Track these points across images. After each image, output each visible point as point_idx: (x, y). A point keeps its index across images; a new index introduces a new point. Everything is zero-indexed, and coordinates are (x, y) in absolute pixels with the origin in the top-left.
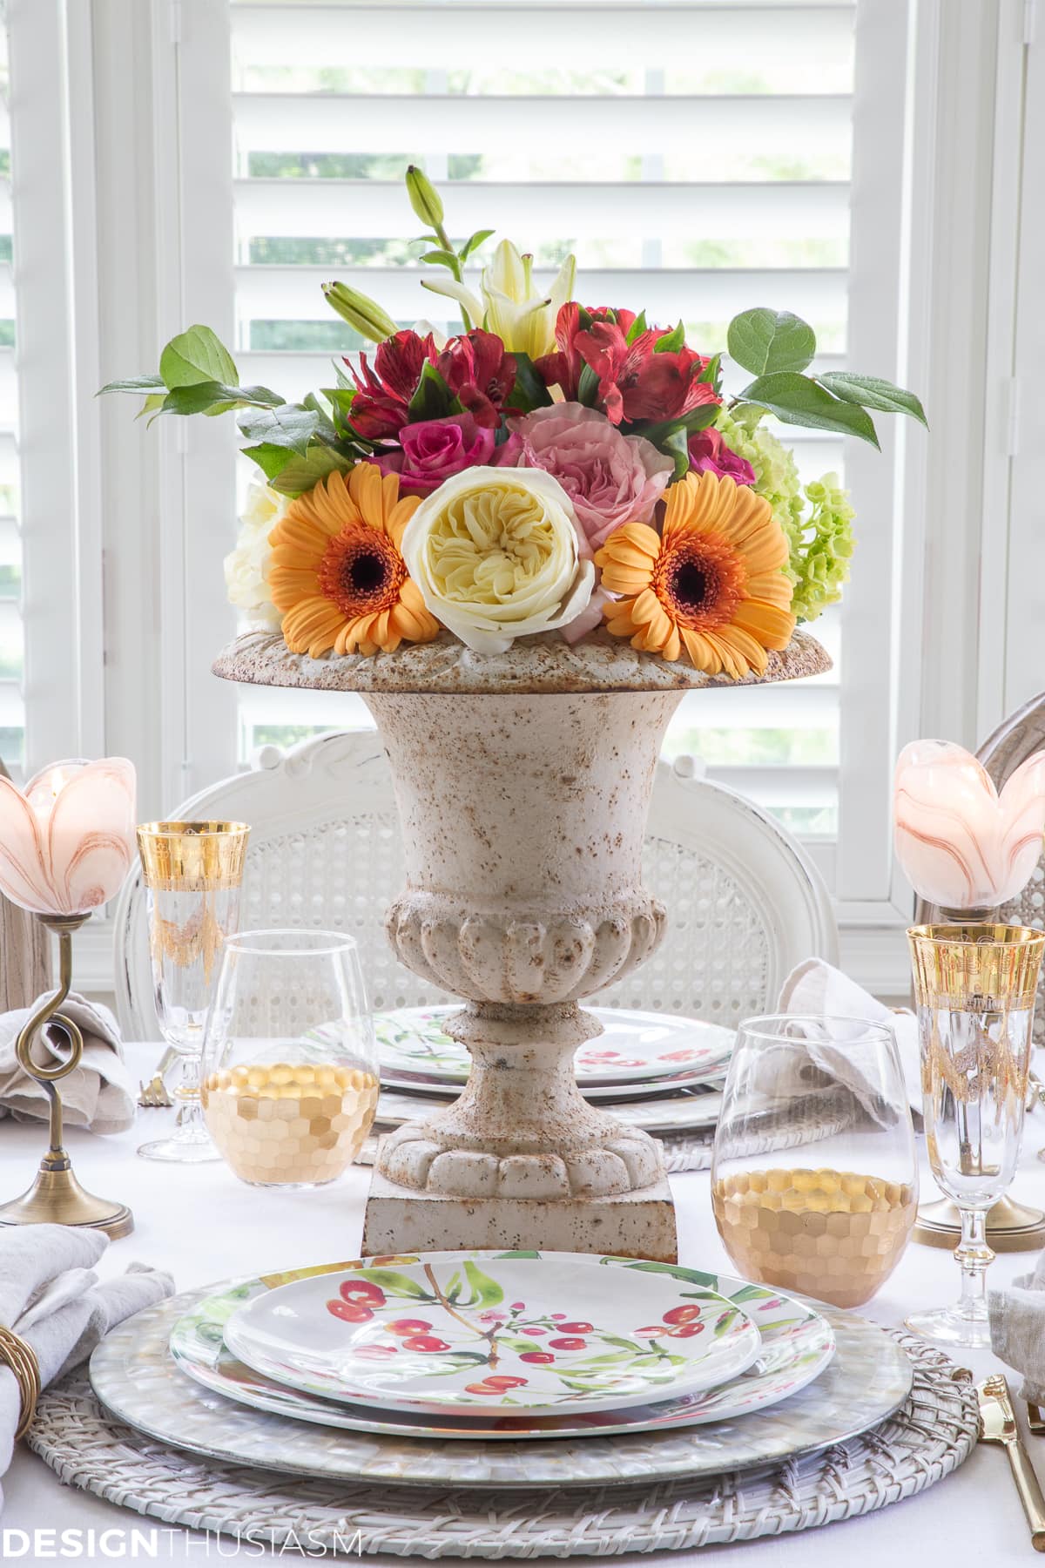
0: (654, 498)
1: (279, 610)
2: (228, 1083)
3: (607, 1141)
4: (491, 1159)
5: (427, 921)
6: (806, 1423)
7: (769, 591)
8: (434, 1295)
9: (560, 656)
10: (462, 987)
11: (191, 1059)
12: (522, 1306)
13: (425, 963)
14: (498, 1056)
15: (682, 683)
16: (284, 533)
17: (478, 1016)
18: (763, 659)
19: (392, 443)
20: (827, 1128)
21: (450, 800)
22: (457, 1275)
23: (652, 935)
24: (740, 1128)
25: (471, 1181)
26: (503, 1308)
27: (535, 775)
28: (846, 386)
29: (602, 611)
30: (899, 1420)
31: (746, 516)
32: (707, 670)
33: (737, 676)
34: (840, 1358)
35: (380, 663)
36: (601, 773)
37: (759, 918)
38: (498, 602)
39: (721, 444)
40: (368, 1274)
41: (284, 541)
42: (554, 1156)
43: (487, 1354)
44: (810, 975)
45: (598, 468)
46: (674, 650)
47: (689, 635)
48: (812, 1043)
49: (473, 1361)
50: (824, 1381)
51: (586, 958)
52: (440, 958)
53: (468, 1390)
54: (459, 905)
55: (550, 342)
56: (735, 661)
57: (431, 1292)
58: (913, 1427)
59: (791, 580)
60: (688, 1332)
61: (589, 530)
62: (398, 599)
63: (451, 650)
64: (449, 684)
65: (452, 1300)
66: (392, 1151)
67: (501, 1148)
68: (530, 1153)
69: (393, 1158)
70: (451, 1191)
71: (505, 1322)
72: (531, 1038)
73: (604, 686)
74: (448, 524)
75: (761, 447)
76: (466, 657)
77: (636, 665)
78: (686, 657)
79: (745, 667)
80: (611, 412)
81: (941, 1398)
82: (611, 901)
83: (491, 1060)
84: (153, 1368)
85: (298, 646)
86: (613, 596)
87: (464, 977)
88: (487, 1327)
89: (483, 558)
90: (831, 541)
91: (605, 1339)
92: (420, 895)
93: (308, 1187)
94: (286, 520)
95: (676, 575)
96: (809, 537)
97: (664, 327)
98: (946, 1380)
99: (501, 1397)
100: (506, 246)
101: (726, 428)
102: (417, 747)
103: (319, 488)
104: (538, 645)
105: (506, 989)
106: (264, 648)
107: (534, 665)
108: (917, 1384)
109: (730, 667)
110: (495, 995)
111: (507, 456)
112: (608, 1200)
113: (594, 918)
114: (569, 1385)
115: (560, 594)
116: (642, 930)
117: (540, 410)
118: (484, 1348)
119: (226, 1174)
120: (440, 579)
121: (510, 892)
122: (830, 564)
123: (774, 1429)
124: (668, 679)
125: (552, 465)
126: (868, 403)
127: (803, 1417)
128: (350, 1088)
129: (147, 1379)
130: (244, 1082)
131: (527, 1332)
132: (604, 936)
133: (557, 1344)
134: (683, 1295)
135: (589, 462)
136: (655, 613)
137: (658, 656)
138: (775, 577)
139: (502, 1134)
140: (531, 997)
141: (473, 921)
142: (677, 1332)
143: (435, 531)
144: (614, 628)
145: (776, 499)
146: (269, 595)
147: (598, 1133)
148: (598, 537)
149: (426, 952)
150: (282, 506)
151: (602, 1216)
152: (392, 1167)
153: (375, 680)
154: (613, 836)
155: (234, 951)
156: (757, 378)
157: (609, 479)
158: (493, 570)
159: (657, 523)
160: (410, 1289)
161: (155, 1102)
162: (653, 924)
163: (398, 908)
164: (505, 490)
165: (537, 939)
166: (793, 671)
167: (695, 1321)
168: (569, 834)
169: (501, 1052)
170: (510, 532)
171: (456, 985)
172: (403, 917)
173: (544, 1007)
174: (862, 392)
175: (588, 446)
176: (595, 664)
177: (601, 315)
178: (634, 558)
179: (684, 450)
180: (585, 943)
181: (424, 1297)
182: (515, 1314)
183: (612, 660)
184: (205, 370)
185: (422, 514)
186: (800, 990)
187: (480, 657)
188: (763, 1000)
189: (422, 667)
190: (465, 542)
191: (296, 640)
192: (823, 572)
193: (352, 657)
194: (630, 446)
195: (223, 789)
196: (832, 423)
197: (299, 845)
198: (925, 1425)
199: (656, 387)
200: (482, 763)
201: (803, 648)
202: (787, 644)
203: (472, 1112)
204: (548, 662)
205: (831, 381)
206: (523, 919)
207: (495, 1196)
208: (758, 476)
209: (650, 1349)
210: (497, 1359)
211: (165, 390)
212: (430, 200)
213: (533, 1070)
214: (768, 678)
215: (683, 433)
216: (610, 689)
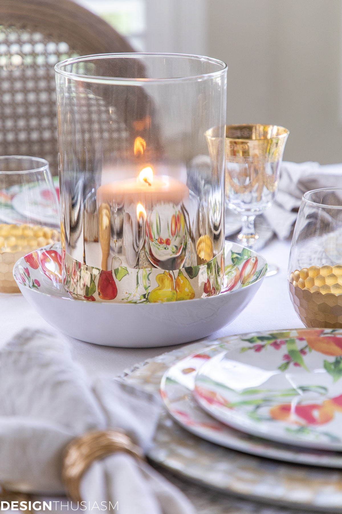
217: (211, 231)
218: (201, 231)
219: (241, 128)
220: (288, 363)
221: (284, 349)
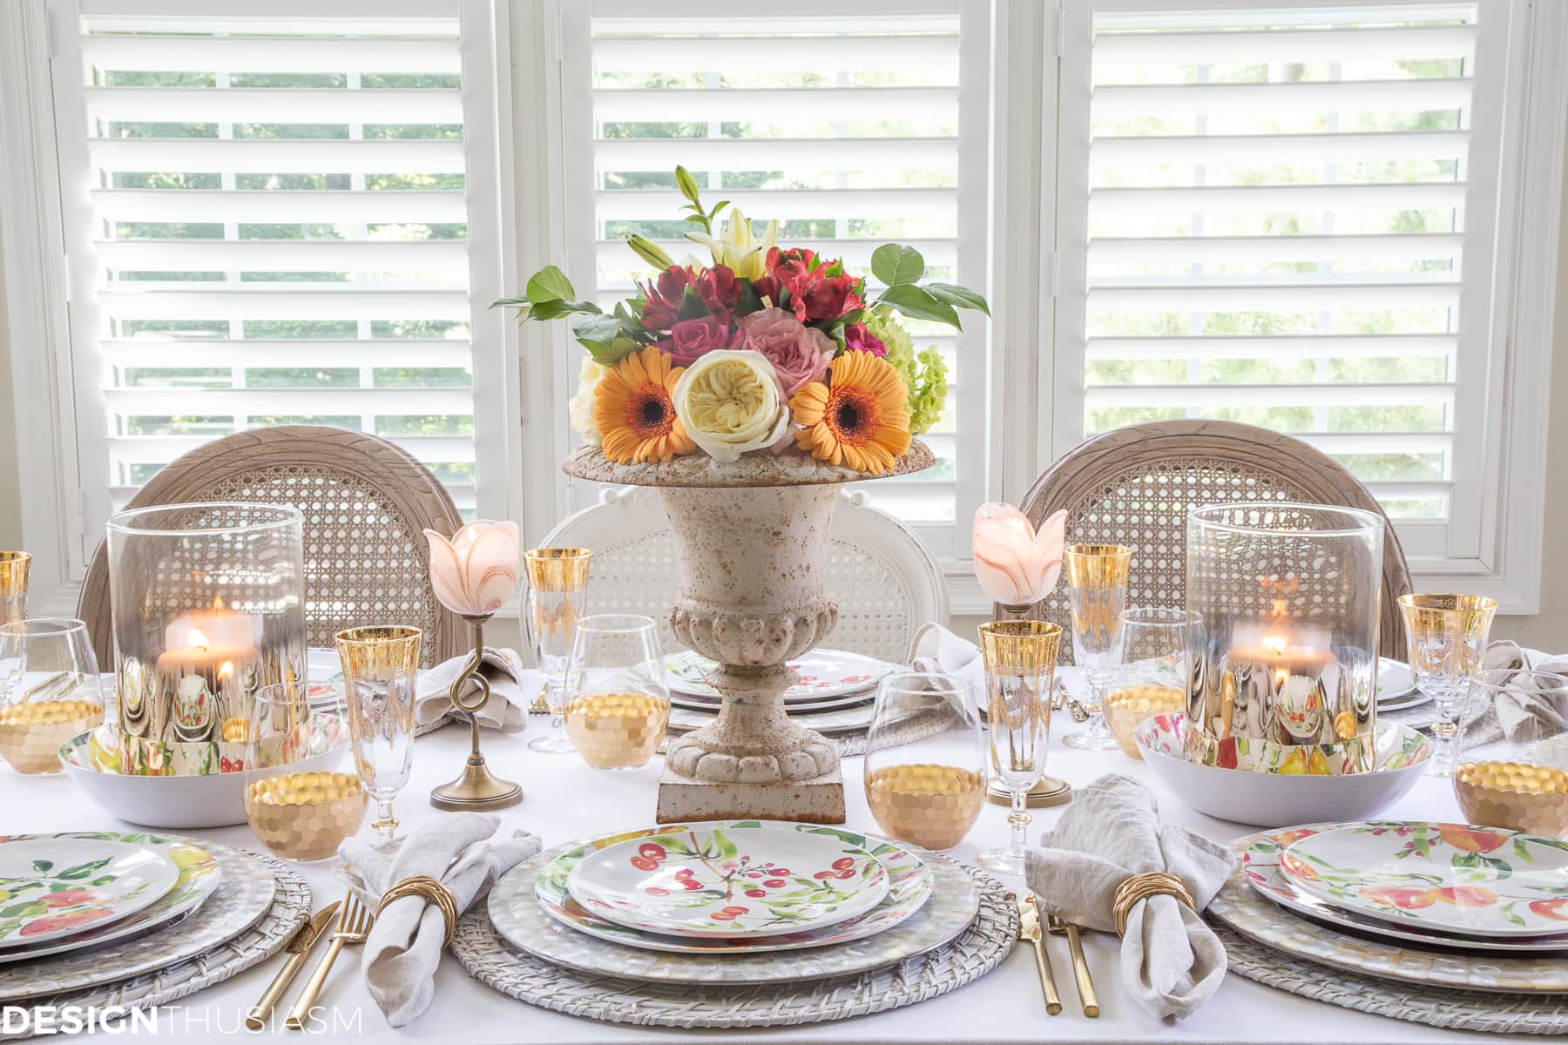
0: (824, 367)
1: (601, 434)
2: (581, 706)
3: (803, 746)
4: (733, 759)
5: (694, 618)
6: (913, 938)
7: (895, 420)
8: (695, 851)
9: (769, 463)
10: (716, 656)
11: (559, 690)
12: (748, 858)
13: (693, 642)
14: (737, 697)
15: (843, 478)
16: (603, 388)
17: (726, 672)
18: (892, 462)
19: (668, 333)
20: (938, 728)
21: (706, 546)
22: (709, 839)
23: (829, 624)
24: (882, 731)
25: (723, 773)
26: (737, 859)
27: (756, 531)
28: (942, 292)
29: (794, 435)
30: (972, 930)
31: (880, 375)
32: (858, 470)
33: (876, 473)
34: (937, 891)
35: (661, 468)
36: (797, 529)
37: (903, 590)
38: (731, 432)
39: (866, 332)
40: (657, 839)
41: (602, 393)
42: (771, 757)
43: (725, 891)
44: (930, 631)
45: (791, 348)
46: (838, 458)
47: (847, 448)
48: (931, 675)
49: (717, 896)
50: (927, 907)
51: (789, 639)
52: (701, 641)
53: (713, 917)
54: (712, 608)
55: (762, 271)
56: (875, 463)
57: (694, 851)
58: (979, 934)
59: (907, 413)
60: (847, 875)
61: (785, 386)
62: (671, 429)
63: (704, 460)
64: (701, 481)
65: (706, 855)
66: (675, 753)
67: (740, 752)
68: (757, 755)
69: (676, 758)
70: (710, 779)
71: (737, 870)
72: (756, 686)
73: (795, 481)
74: (700, 384)
75: (890, 331)
76: (712, 465)
77: (814, 468)
78: (845, 463)
79: (881, 468)
80: (798, 315)
81: (998, 913)
82: (803, 605)
83: (734, 699)
84: (524, 903)
85: (612, 457)
86: (800, 427)
87: (715, 651)
88: (727, 873)
89: (722, 405)
90: (934, 386)
91: (797, 880)
92: (690, 602)
93: (628, 769)
94: (605, 381)
95: (839, 412)
96: (921, 383)
97: (831, 260)
98: (1001, 900)
99: (732, 922)
100: (736, 212)
101: (869, 321)
102: (686, 514)
103: (623, 362)
104: (755, 456)
105: (741, 658)
106: (592, 457)
107: (752, 470)
108: (983, 903)
109: (872, 468)
110: (735, 661)
111: (737, 342)
112: (804, 783)
113: (794, 616)
114: (773, 912)
115: (768, 425)
116: (822, 620)
117: (757, 313)
118: (724, 887)
119: (579, 761)
120: (696, 418)
121: (742, 601)
122: (933, 401)
123: (895, 941)
124: (835, 476)
125: (763, 346)
126: (954, 303)
127: (911, 933)
128: (654, 709)
129: (520, 911)
130: (590, 705)
131: (750, 876)
132: (800, 626)
133: (768, 884)
134: (844, 851)
135: (785, 345)
136: (826, 436)
137: (828, 462)
138: (899, 411)
139: (740, 743)
140: (757, 663)
141: (720, 618)
142: (840, 875)
143: (692, 389)
144: (801, 446)
145: (900, 363)
146: (595, 425)
147: (798, 742)
148: (792, 390)
149: (693, 636)
150: (602, 372)
151: (800, 793)
152: (675, 763)
153: (657, 479)
154: (804, 566)
155: (582, 629)
156: (888, 287)
157: (798, 356)
158: (728, 412)
159: (827, 382)
160: (681, 848)
161: (540, 711)
162: (829, 618)
163: (676, 609)
164: (735, 364)
165: (759, 629)
166: (910, 468)
167: (851, 868)
168: (778, 566)
169: (739, 695)
170: (738, 388)
171: (711, 655)
172: (679, 615)
173: (765, 668)
174: (951, 295)
175: (785, 334)
176: (790, 468)
177: (791, 255)
178: (813, 403)
179: (843, 338)
180: (788, 631)
181: (690, 853)
182: (744, 863)
183: (800, 465)
184: (553, 292)
185: (684, 380)
186: (923, 640)
187: (720, 465)
188: (905, 638)
189: (685, 471)
190: (710, 395)
191: (611, 453)
192: (929, 406)
193: (644, 464)
194: (811, 334)
195: (587, 513)
196: (933, 316)
197: (629, 549)
198: (986, 932)
199: (826, 299)
200: (725, 524)
201: (917, 452)
202: (907, 451)
203: (723, 730)
204: (762, 467)
205: (933, 289)
206: (751, 617)
207: (736, 782)
208: (888, 349)
209: (823, 886)
210: (731, 895)
211: (529, 305)
212: (690, 187)
213: (759, 705)
214: (895, 473)
215: (842, 327)
216: (799, 483)
217: (1354, 708)
218: (1342, 708)
219: (1445, 598)
220: (1410, 851)
221: (1410, 837)
